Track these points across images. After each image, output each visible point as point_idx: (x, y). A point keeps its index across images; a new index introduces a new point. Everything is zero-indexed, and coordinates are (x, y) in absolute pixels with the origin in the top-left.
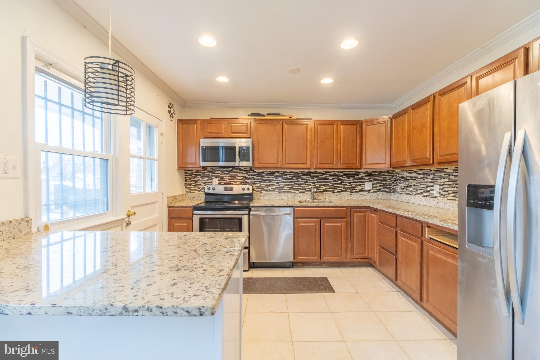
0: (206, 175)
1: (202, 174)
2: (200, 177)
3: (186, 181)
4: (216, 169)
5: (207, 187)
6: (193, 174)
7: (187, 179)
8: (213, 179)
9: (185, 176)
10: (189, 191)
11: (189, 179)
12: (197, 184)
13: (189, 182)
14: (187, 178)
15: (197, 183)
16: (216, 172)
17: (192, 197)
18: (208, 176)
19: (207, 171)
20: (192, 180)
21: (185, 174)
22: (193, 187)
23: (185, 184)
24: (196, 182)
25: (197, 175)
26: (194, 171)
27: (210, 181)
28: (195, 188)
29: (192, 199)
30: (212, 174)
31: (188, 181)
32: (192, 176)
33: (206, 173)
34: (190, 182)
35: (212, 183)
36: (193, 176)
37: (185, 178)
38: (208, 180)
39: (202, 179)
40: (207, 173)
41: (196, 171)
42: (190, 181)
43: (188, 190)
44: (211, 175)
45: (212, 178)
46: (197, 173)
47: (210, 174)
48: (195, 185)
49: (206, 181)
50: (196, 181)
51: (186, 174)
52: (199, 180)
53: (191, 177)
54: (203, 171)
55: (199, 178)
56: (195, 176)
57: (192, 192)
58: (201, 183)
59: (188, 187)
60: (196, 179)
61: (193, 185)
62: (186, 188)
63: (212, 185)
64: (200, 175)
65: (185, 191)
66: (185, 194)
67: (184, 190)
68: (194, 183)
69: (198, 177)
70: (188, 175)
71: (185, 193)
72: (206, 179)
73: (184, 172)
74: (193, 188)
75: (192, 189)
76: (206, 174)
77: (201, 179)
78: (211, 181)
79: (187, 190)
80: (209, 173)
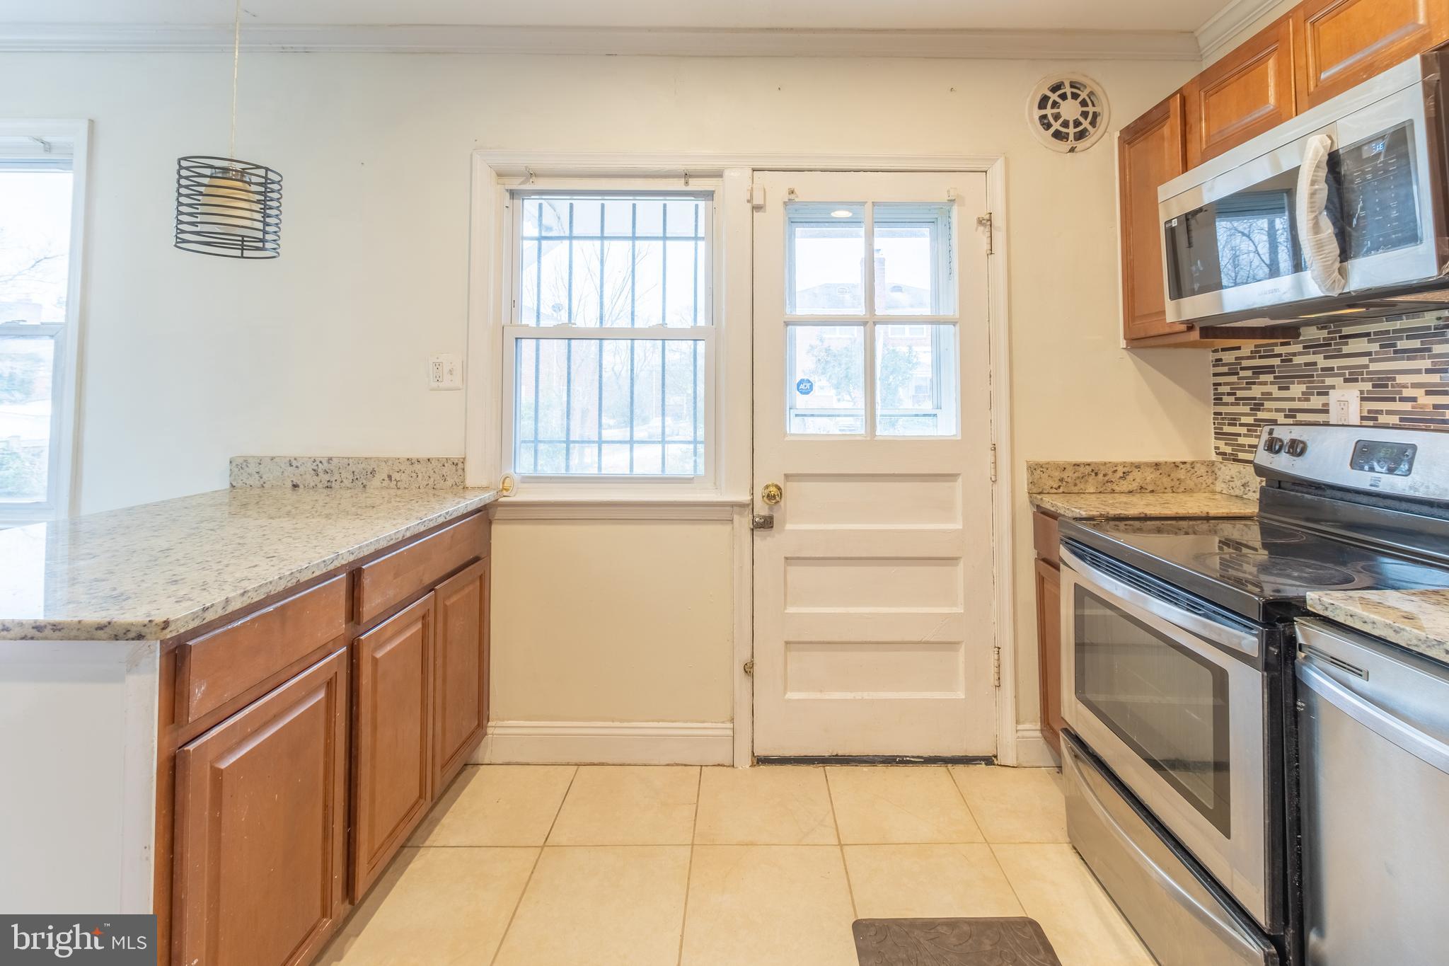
0: (1299, 365)
1: (1276, 361)
2: (1270, 378)
3: (1218, 400)
4: (1347, 331)
5: (1271, 432)
6: (1245, 363)
7: (1221, 389)
8: (1333, 387)
9: (1215, 375)
10: (1228, 450)
11: (1227, 389)
12: (1261, 415)
13: (1226, 404)
14: (1220, 384)
15: (1259, 410)
16: (1346, 350)
17: (1238, 483)
18: (1305, 374)
19: (1298, 348)
20: (1240, 394)
21: (1214, 366)
22: (1243, 430)
23: (1215, 413)
24: (1257, 407)
25: (1258, 371)
26: (1245, 351)
27: (1316, 402)
28: (1251, 436)
29: (1238, 492)
30: (1326, 358)
31: (1226, 399)
32: (1238, 374)
33: (1294, 354)
34: (1232, 404)
35: (1327, 411)
36: (1242, 374)
37: (1215, 384)
38: (1306, 397)
39: (1280, 388)
40: (1300, 354)
41: (1252, 352)
42: (1231, 399)
43: (1226, 444)
44: (1323, 369)
45: (1329, 381)
46: (1261, 357)
47: (1315, 364)
48: (1250, 420)
49: (1300, 399)
50: (1254, 399)
51: (1218, 366)
52: (1268, 396)
53: (1234, 379)
54: (1283, 344)
55: (1265, 383)
56: (1249, 373)
57: (1241, 456)
58: (1277, 410)
59: (1227, 429)
60: (1256, 391)
61: (1244, 420)
62: (1219, 434)
63: (1327, 424)
64: (1269, 369)
65: (1215, 447)
66: (1213, 463)
67: (1213, 442)
68: (1247, 409)
69: (1263, 378)
70: (1225, 369)
71: (1214, 457)
72: (1297, 389)
73: (1211, 357)
74: (1245, 435)
75: (1241, 440)
76: (1298, 360)
77: (1274, 390)
78: (1323, 399)
79: (1221, 444)
80: (1308, 353)
